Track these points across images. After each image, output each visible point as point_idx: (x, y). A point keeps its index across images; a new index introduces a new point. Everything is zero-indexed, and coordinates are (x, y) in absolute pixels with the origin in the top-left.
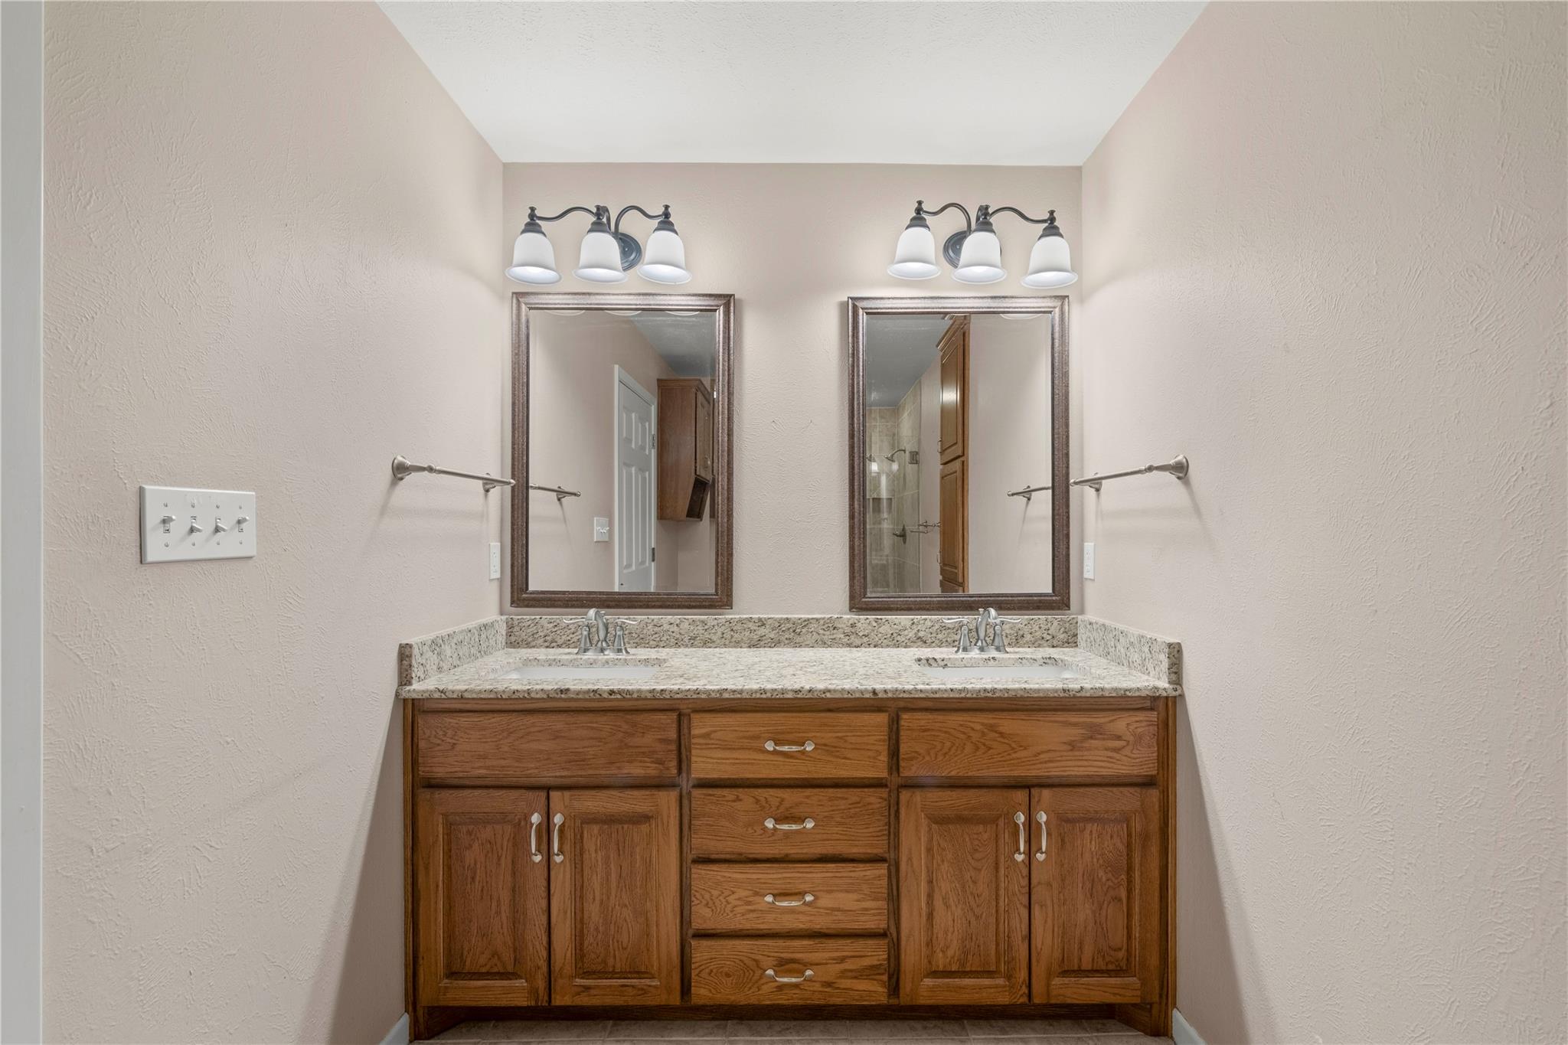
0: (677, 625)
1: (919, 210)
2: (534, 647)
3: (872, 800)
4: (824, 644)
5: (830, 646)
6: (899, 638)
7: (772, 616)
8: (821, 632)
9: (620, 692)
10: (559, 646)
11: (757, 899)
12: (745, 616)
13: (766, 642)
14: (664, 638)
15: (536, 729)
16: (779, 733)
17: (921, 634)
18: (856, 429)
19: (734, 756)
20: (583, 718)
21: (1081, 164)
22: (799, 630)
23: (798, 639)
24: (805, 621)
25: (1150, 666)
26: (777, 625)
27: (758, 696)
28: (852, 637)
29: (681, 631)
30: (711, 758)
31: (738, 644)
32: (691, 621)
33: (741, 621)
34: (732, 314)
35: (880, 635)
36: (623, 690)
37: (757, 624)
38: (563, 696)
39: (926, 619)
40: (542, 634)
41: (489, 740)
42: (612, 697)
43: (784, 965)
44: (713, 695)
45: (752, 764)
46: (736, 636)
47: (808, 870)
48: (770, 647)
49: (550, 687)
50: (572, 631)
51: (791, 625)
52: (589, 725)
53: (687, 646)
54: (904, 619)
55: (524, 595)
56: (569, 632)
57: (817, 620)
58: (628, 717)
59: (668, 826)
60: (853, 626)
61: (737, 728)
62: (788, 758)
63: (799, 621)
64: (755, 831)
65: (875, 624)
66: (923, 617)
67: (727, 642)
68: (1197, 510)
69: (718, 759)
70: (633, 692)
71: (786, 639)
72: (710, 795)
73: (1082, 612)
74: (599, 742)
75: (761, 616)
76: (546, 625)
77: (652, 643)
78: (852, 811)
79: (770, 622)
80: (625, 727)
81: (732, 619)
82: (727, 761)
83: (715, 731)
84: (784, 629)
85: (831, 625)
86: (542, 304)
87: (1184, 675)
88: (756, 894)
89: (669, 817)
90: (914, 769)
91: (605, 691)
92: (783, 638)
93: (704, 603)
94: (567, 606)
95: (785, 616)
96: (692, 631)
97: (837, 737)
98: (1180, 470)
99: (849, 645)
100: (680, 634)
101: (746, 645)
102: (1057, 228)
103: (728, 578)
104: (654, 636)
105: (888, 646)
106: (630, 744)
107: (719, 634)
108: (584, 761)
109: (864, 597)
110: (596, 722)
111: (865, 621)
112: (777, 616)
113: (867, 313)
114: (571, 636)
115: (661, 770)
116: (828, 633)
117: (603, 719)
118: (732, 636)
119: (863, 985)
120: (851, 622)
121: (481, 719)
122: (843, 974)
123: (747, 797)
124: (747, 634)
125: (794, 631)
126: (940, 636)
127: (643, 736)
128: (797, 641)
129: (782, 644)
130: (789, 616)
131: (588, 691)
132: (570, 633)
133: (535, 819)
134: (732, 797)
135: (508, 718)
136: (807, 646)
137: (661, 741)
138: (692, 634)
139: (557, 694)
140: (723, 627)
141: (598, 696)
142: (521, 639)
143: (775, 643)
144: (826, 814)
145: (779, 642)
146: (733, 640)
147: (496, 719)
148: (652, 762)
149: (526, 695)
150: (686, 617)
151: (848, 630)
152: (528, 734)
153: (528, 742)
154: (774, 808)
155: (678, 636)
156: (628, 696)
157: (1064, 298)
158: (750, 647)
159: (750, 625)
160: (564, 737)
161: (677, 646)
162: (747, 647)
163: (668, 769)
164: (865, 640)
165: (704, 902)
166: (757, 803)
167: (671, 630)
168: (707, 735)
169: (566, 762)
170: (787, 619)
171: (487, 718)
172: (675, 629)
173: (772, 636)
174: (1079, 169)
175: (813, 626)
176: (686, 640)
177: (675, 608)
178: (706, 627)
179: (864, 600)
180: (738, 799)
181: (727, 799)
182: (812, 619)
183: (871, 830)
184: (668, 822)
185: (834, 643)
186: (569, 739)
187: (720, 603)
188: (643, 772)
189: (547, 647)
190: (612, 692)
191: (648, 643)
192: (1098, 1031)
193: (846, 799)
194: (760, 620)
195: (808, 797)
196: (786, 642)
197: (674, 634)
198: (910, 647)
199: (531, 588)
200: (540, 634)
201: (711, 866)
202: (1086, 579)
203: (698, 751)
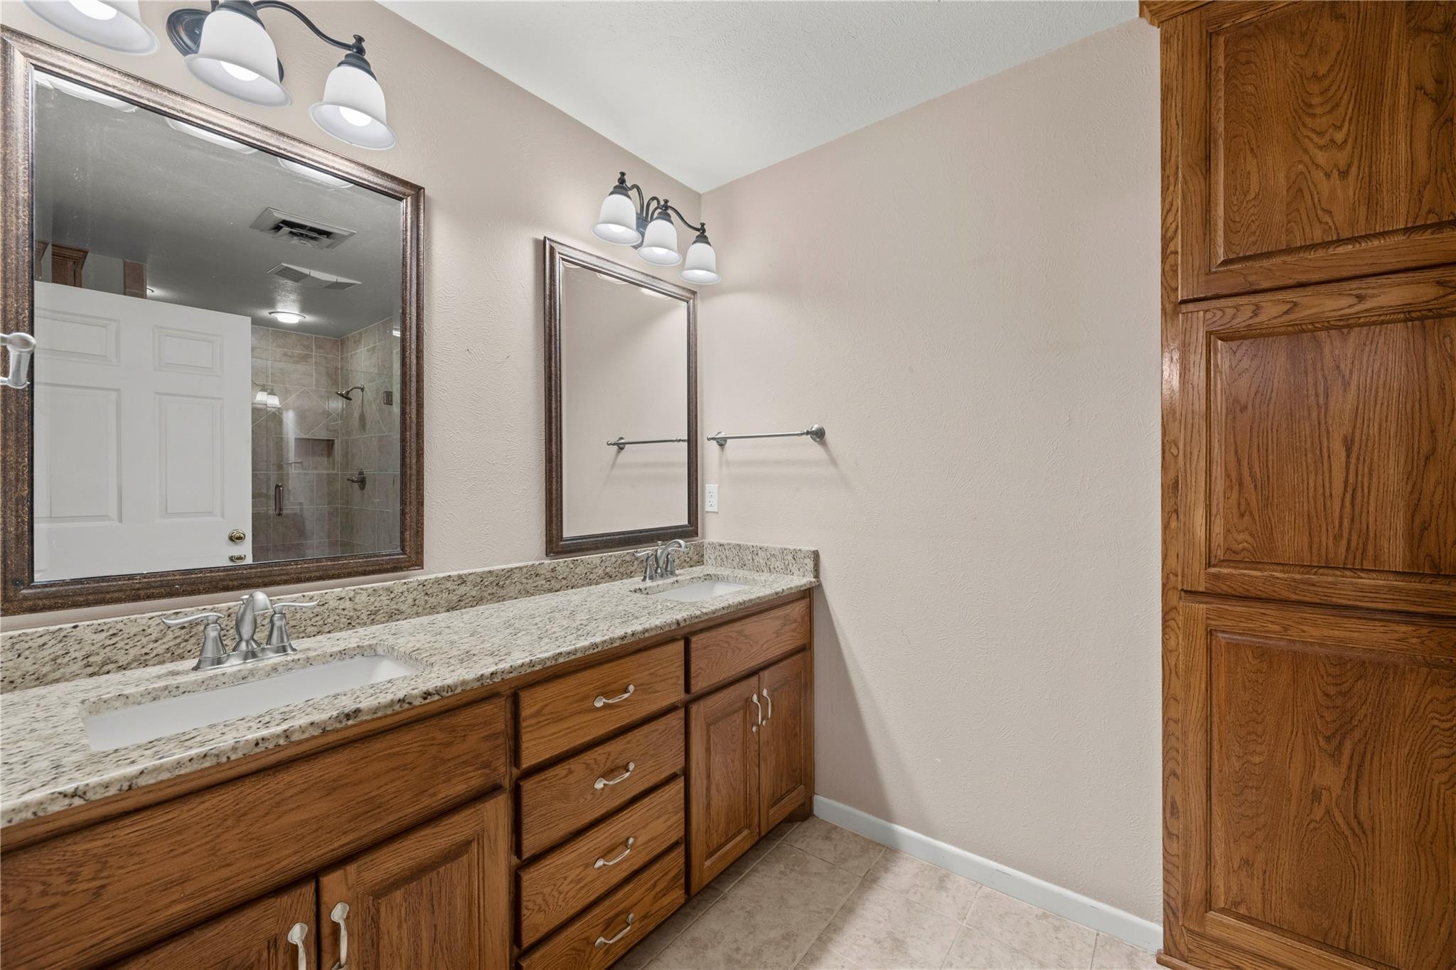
0: (350, 599)
1: (622, 181)
2: (57, 681)
3: (674, 723)
4: (528, 593)
5: (532, 595)
6: (591, 576)
7: (473, 571)
8: (524, 581)
9: (438, 692)
10: (122, 668)
11: (589, 871)
12: (441, 575)
13: (467, 601)
14: (330, 620)
15: (294, 791)
16: (605, 686)
17: (608, 570)
18: (553, 373)
19: (566, 726)
20: (377, 746)
21: (701, 192)
22: (502, 583)
23: (502, 592)
24: (508, 572)
25: (794, 569)
26: (479, 579)
27: (591, 651)
28: (553, 582)
29: (356, 607)
30: (543, 737)
31: (433, 610)
32: (370, 591)
33: (438, 581)
34: (422, 211)
35: (576, 576)
36: (443, 688)
37: (456, 583)
38: (350, 722)
39: (611, 556)
40: (79, 655)
41: (193, 846)
42: (428, 701)
43: (609, 927)
44: (549, 664)
45: (582, 728)
46: (431, 600)
47: (629, 815)
48: (472, 606)
49: (325, 716)
50: (153, 637)
51: (494, 578)
52: (390, 751)
53: (365, 624)
54: (594, 558)
55: (24, 591)
56: (144, 640)
57: (520, 568)
58: (446, 721)
59: (496, 840)
60: (553, 570)
61: (568, 694)
62: (613, 709)
63: (503, 573)
64: (586, 799)
65: (572, 566)
66: (610, 554)
67: (420, 610)
68: (834, 462)
69: (550, 735)
70: (456, 687)
71: (489, 594)
72: (543, 780)
73: (703, 537)
74: (404, 770)
75: (461, 572)
76: (88, 636)
77: (309, 629)
78: (661, 740)
79: (471, 578)
80: (441, 736)
81: (426, 580)
82: (561, 734)
83: (546, 705)
84: (486, 584)
85: (533, 573)
86: (64, 69)
87: (821, 571)
88: (587, 866)
89: (497, 828)
90: (699, 683)
91: (416, 697)
92: (485, 594)
93: (385, 566)
94: (136, 598)
95: (487, 569)
96: (373, 603)
97: (651, 674)
98: (819, 435)
99: (550, 591)
100: (355, 610)
101: (444, 609)
102: (706, 237)
103: (418, 532)
104: (314, 620)
105: (583, 585)
106: (447, 757)
107: (410, 601)
108: (379, 807)
109: (562, 541)
110: (399, 745)
111: (562, 562)
112: (478, 570)
113: (563, 259)
114: (151, 646)
115: (487, 774)
116: (530, 581)
117: (406, 737)
118: (426, 602)
119: (666, 900)
120: (552, 566)
121: (176, 813)
122: (656, 899)
123: (576, 765)
124: (445, 595)
125: (497, 584)
126: (621, 570)
127: (464, 740)
128: (501, 595)
129: (485, 600)
130: (491, 568)
131: (392, 703)
132: (149, 643)
133: (297, 934)
134: (564, 772)
135: (237, 792)
136: (511, 598)
137: (486, 738)
138: (372, 608)
139: (341, 722)
140: (415, 593)
141: (406, 706)
142: (19, 673)
143: (478, 601)
144: (642, 752)
145: (482, 599)
146: (428, 606)
147: (211, 802)
148: (477, 769)
149: (282, 742)
150: (361, 586)
151: (548, 575)
152: (278, 804)
153: (280, 817)
154: (602, 766)
155: (352, 614)
156: (450, 694)
157: (694, 293)
158: (448, 611)
159: (449, 585)
160: (347, 784)
161: (350, 627)
162: (445, 612)
163: (495, 769)
164: (564, 582)
165: (536, 908)
166: (587, 769)
167: (341, 607)
168: (538, 713)
169: (350, 821)
170: (490, 572)
171: (186, 808)
172: (348, 604)
173: (474, 593)
174: (700, 195)
175: (516, 576)
176: (364, 616)
177: (345, 577)
178: (392, 596)
179: (561, 543)
180: (570, 772)
181: (560, 776)
182: (516, 568)
183: (674, 750)
184: (496, 836)
185: (538, 591)
186: (356, 784)
187: (407, 564)
188: (465, 786)
189: (92, 675)
190: (427, 694)
191: (304, 631)
192: (781, 836)
193: (657, 730)
194: (460, 577)
195: (628, 742)
196: (489, 597)
197: (346, 612)
198: (600, 583)
199: (39, 578)
200: (73, 655)
201: (543, 861)
202: (707, 512)
203: (529, 735)
